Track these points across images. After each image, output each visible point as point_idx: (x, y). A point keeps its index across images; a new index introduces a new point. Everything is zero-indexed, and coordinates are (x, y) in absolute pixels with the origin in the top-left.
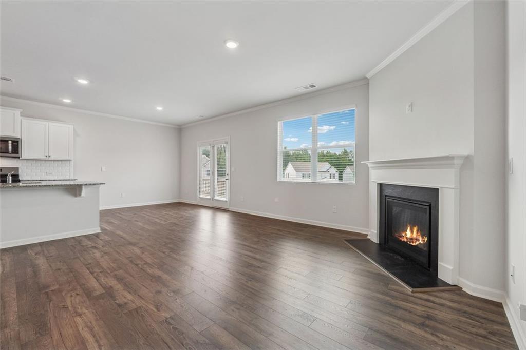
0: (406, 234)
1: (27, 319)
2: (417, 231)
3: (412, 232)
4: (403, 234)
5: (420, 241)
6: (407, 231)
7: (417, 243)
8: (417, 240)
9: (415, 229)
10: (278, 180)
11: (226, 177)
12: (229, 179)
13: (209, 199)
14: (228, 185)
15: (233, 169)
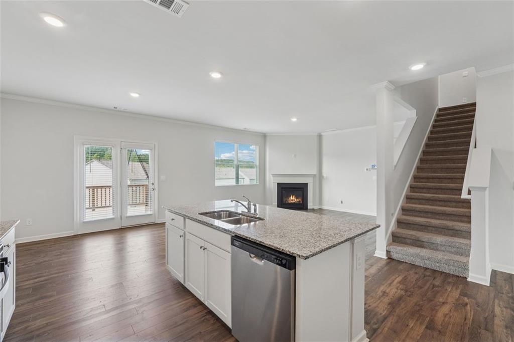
2: (295, 196)
3: (293, 197)
4: (289, 198)
6: (290, 196)
8: (295, 200)
10: (216, 185)
11: (151, 187)
12: (157, 189)
13: (113, 218)
14: (154, 195)
15: (163, 177)
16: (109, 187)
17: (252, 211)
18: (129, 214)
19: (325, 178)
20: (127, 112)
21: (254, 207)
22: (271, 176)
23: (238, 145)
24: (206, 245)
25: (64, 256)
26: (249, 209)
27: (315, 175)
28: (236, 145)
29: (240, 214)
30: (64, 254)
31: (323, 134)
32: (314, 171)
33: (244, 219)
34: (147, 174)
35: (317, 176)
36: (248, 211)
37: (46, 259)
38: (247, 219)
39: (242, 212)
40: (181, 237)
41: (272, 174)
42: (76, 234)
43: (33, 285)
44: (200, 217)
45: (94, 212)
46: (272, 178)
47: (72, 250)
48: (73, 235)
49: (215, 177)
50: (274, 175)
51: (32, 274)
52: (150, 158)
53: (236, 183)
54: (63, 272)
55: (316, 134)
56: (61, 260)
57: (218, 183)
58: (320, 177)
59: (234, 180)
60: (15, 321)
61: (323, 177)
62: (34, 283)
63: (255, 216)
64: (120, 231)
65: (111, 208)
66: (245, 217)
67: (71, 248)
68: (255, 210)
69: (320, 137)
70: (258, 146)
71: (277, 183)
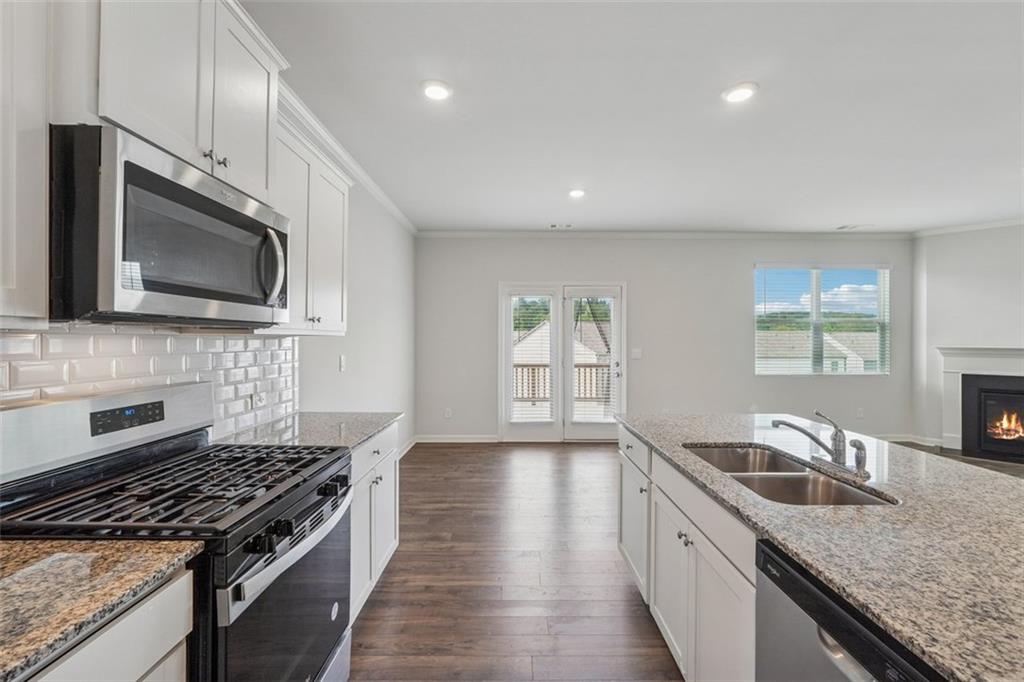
0: (1001, 425)
2: (1017, 419)
3: (1010, 421)
4: (998, 424)
5: (1021, 434)
6: (1002, 419)
7: (1017, 435)
8: (1017, 432)
9: (1014, 417)
10: (757, 373)
11: (614, 370)
12: (625, 375)
13: (550, 424)
14: (618, 388)
15: (636, 352)
16: (545, 366)
17: (850, 461)
18: (577, 417)
20: (573, 231)
21: (854, 450)
22: (937, 351)
23: (819, 271)
24: (693, 534)
25: (477, 475)
26: (838, 453)
28: (814, 271)
29: (805, 464)
30: (479, 472)
33: (815, 482)
34: (607, 345)
36: (835, 460)
37: (457, 474)
38: (828, 485)
39: (813, 458)
40: (641, 492)
41: (939, 349)
42: (500, 441)
43: (432, 513)
44: (682, 456)
45: (533, 408)
46: (942, 358)
47: (489, 467)
48: (496, 441)
49: (754, 354)
50: (948, 352)
51: (436, 494)
52: (612, 314)
53: (815, 370)
54: (470, 502)
56: (471, 480)
57: (761, 368)
59: (809, 362)
60: (400, 565)
62: (433, 510)
63: (859, 480)
64: (564, 447)
65: (548, 404)
66: (822, 478)
67: (488, 464)
68: (860, 461)
70: (887, 271)
71: (963, 375)
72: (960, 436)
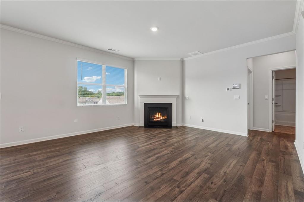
0: (156, 116)
1: (243, 189)
2: (160, 115)
3: (158, 115)
4: (155, 116)
5: (162, 119)
6: (156, 114)
7: (160, 119)
8: (160, 118)
9: (160, 114)
19: (187, 98)
22: (139, 96)
27: (178, 96)
31: (185, 59)
32: (178, 93)
35: (180, 97)
41: (139, 95)
46: (140, 98)
50: (142, 96)
53: (104, 104)
55: (179, 59)
58: (183, 98)
59: (101, 100)
61: (185, 98)
69: (182, 62)
70: (127, 70)
71: (145, 103)
72: (144, 122)
